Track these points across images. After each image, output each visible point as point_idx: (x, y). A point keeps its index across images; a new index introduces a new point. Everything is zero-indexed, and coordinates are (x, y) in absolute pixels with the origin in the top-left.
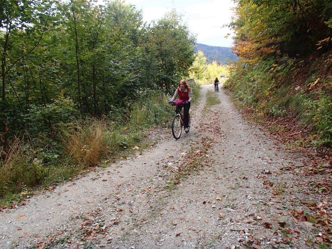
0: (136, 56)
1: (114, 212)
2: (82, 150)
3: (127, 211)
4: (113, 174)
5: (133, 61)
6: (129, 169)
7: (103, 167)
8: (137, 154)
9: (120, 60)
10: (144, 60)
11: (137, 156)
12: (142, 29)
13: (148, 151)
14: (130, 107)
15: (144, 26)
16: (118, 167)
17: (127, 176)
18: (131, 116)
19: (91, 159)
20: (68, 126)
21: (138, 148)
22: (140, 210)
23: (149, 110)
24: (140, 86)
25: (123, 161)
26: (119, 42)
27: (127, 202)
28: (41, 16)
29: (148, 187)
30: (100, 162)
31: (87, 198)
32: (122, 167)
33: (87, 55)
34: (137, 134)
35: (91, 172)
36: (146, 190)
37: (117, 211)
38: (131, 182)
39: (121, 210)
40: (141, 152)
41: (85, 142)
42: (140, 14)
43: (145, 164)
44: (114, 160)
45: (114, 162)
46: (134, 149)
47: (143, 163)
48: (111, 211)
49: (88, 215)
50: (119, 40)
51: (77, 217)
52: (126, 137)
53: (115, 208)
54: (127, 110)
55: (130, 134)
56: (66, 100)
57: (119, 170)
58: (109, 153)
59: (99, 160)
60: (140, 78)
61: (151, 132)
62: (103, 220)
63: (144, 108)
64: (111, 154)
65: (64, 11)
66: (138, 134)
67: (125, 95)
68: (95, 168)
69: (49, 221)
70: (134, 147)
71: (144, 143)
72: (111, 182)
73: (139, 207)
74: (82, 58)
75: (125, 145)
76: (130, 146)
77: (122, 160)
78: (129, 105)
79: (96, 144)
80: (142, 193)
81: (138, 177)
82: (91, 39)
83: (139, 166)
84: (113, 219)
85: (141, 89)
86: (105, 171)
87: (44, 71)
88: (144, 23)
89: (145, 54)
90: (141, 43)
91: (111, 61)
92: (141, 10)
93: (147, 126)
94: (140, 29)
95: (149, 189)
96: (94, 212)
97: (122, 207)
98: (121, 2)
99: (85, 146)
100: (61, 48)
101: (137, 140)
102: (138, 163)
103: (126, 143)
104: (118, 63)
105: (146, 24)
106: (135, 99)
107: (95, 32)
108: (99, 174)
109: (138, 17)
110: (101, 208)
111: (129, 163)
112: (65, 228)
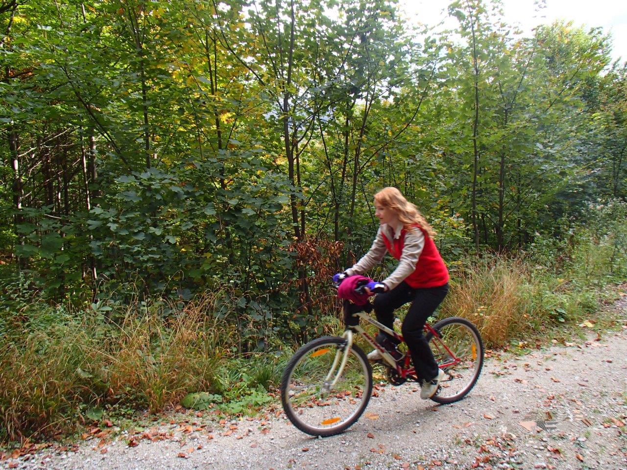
0: (591, 130)
1: (541, 450)
2: (476, 314)
3: (570, 455)
4: (537, 371)
5: (584, 143)
6: (572, 368)
7: (516, 354)
8: (591, 338)
9: (557, 142)
10: (610, 140)
11: (589, 342)
12: (609, 75)
13: (616, 335)
14: (572, 236)
15: (614, 68)
16: (547, 359)
17: (567, 382)
18: (573, 257)
19: (491, 333)
20: (451, 267)
21: (590, 325)
22: (601, 462)
23: (619, 247)
24: (595, 193)
25: (557, 348)
26: (560, 105)
27: (570, 437)
28: (423, 73)
29: (619, 415)
30: (509, 342)
31: (485, 409)
32: (555, 360)
33: (493, 136)
34: (590, 295)
35: (491, 359)
36: (615, 420)
37: (549, 451)
38: (578, 396)
39: (557, 451)
40: (599, 336)
41: (480, 300)
42: (604, 43)
43: (610, 362)
44: (538, 343)
45: (538, 347)
46: (582, 325)
47: (605, 359)
48: (536, 447)
49: (488, 443)
50: (559, 101)
51: (467, 442)
52: (564, 298)
53: (543, 444)
54: (565, 243)
55: (574, 295)
56: (451, 218)
57: (549, 364)
58: (528, 327)
59: (508, 337)
60: (599, 177)
61: (622, 294)
62: (519, 461)
63: (605, 242)
64: (531, 331)
65: (458, 60)
66: (592, 295)
67: (559, 212)
68: (499, 353)
69: (417, 436)
70: (581, 321)
71: (606, 315)
72: (533, 387)
73: (600, 455)
74: (484, 142)
75: (561, 315)
76: (572, 319)
77: (555, 345)
78: (571, 233)
79: (503, 307)
80: (606, 425)
81: (596, 389)
82: (503, 105)
83: (594, 365)
84: (539, 464)
85: (599, 200)
86: (519, 361)
87: (418, 167)
88: (613, 62)
89: (612, 125)
90: (604, 104)
91: (538, 145)
92: (609, 35)
93: (611, 281)
94: (602, 74)
95: (623, 421)
96: (499, 440)
97: (559, 444)
98: (564, 25)
99: (482, 307)
100: (447, 125)
101: (588, 309)
102: (592, 358)
103: (563, 312)
104: (552, 147)
105: (619, 62)
106: (584, 220)
107: (511, 92)
108: (507, 365)
109: (600, 51)
110: (514, 436)
111: (572, 354)
112: (445, 456)
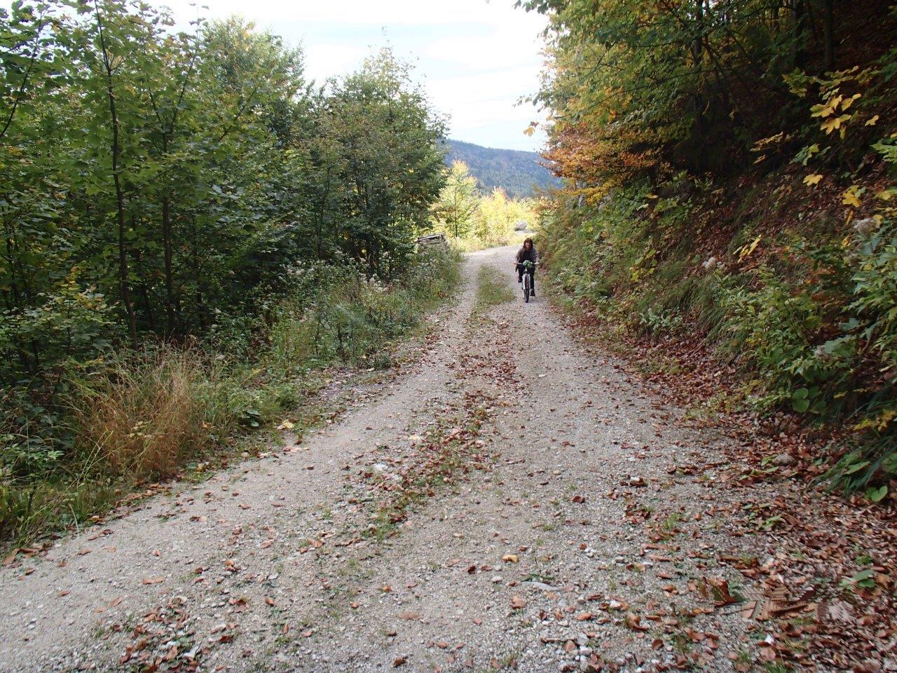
0: (286, 172)
1: (221, 606)
2: (132, 435)
3: (259, 602)
4: (221, 499)
5: (277, 187)
6: (266, 486)
7: (193, 482)
8: (290, 442)
9: (241, 184)
10: (307, 186)
11: (288, 447)
12: (303, 102)
13: (319, 433)
14: (268, 312)
15: (308, 93)
16: (235, 481)
17: (260, 506)
18: (271, 338)
19: (157, 459)
20: (89, 370)
21: (290, 426)
22: (295, 599)
23: (323, 321)
24: (296, 254)
25: (248, 463)
26: (237, 135)
27: (260, 579)
28: (11, 59)
29: (318, 533)
30: (184, 467)
31: (144, 572)
32: (245, 479)
33: (146, 170)
34: (288, 387)
35: (157, 497)
36: (313, 541)
37: (231, 605)
38: (272, 521)
39: (242, 602)
40: (300, 437)
41: (139, 412)
42: (295, 60)
43: (312, 468)
44: (223, 461)
45: (224, 467)
46: (280, 428)
47: (306, 466)
48: (214, 605)
49: (146, 620)
50: (237, 129)
51: (115, 629)
52: (257, 395)
53: (224, 597)
54: (260, 321)
55: (270, 388)
56: (82, 295)
57: (239, 487)
58: (209, 442)
59: (181, 460)
60: (297, 233)
61: (328, 381)
62: (190, 632)
63: (309, 316)
64: (214, 446)
65: (76, 48)
66: (292, 387)
67: (255, 279)
68: (169, 485)
69: (29, 644)
70: (280, 422)
71: (306, 411)
72: (214, 523)
73: (294, 590)
74: (132, 179)
75: (254, 418)
76: (268, 422)
77: (246, 459)
78: (265, 307)
79: (171, 418)
80: (302, 550)
81: (291, 507)
82: (158, 127)
83: (293, 476)
84: (218, 627)
85: (300, 262)
86: (197, 492)
87: (18, 214)
88: (306, 85)
89: (310, 167)
90: (298, 139)
91: (215, 187)
92: (299, 50)
93: (316, 366)
94: (296, 100)
95: (322, 540)
96: (163, 610)
97: (245, 592)
98: (244, 26)
99: (141, 423)
100: (68, 151)
101: (288, 404)
102: (291, 467)
103: (256, 413)
104: (234, 191)
105: (313, 87)
106: (283, 289)
107: (169, 108)
108: (180, 500)
109: (290, 69)
110: (184, 599)
111: (267, 467)
112: (77, 661)
